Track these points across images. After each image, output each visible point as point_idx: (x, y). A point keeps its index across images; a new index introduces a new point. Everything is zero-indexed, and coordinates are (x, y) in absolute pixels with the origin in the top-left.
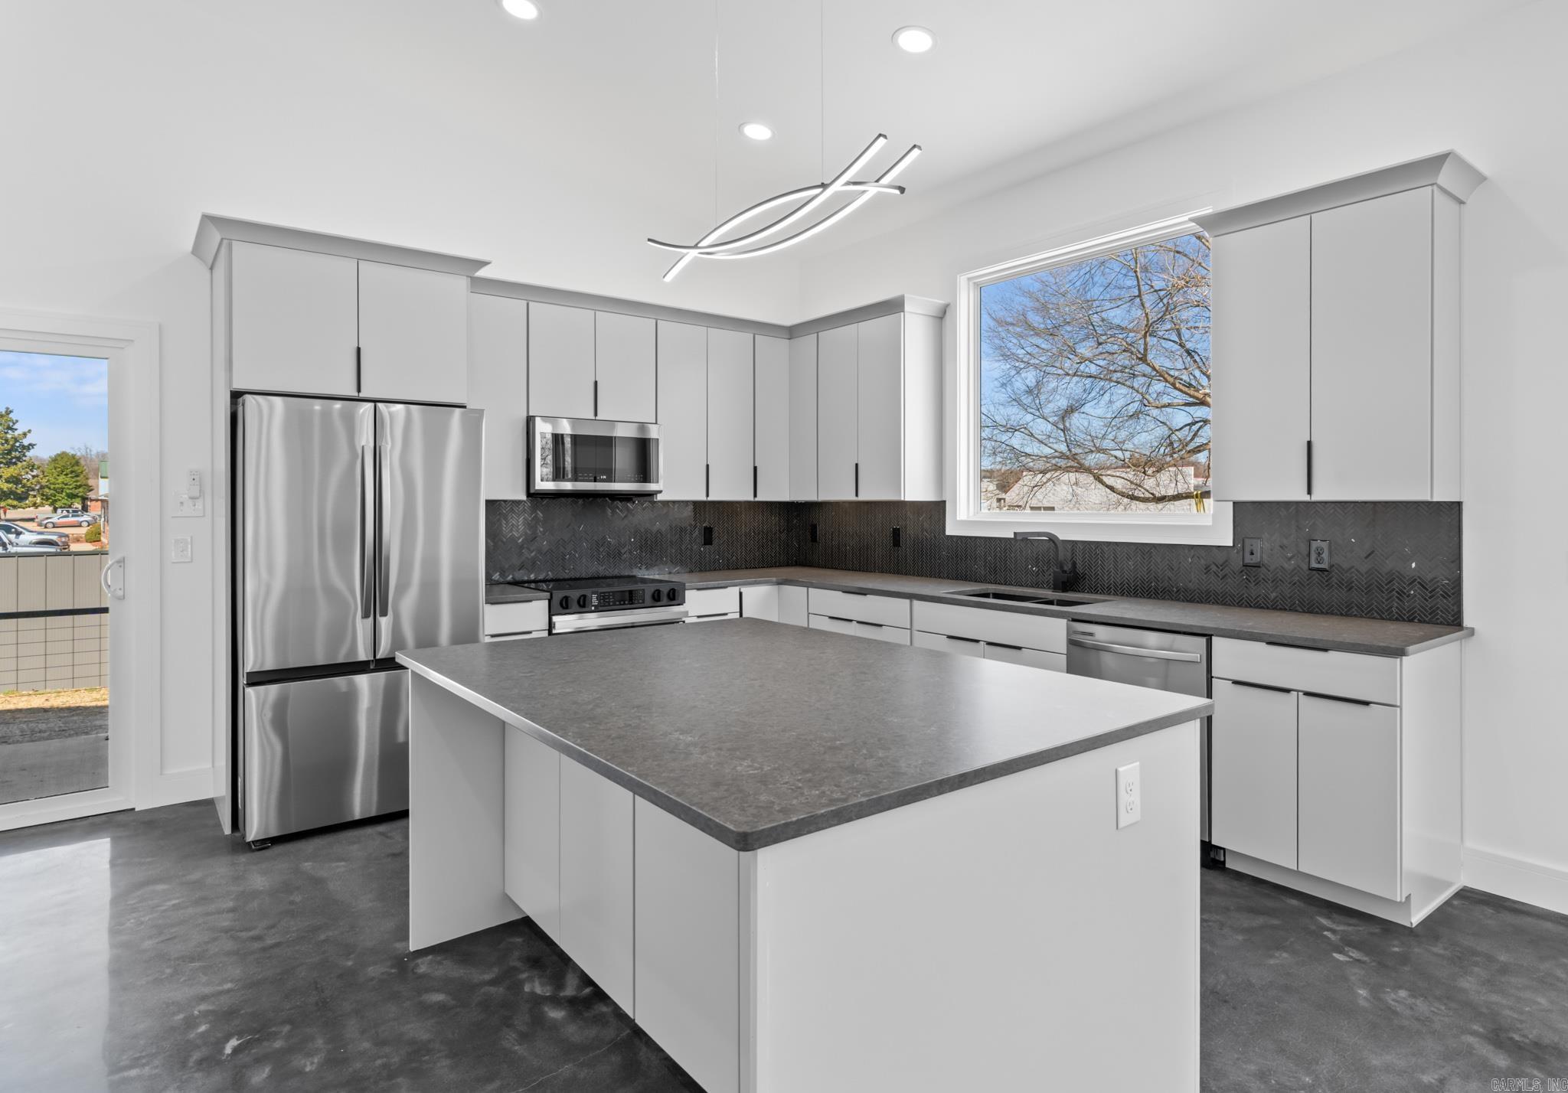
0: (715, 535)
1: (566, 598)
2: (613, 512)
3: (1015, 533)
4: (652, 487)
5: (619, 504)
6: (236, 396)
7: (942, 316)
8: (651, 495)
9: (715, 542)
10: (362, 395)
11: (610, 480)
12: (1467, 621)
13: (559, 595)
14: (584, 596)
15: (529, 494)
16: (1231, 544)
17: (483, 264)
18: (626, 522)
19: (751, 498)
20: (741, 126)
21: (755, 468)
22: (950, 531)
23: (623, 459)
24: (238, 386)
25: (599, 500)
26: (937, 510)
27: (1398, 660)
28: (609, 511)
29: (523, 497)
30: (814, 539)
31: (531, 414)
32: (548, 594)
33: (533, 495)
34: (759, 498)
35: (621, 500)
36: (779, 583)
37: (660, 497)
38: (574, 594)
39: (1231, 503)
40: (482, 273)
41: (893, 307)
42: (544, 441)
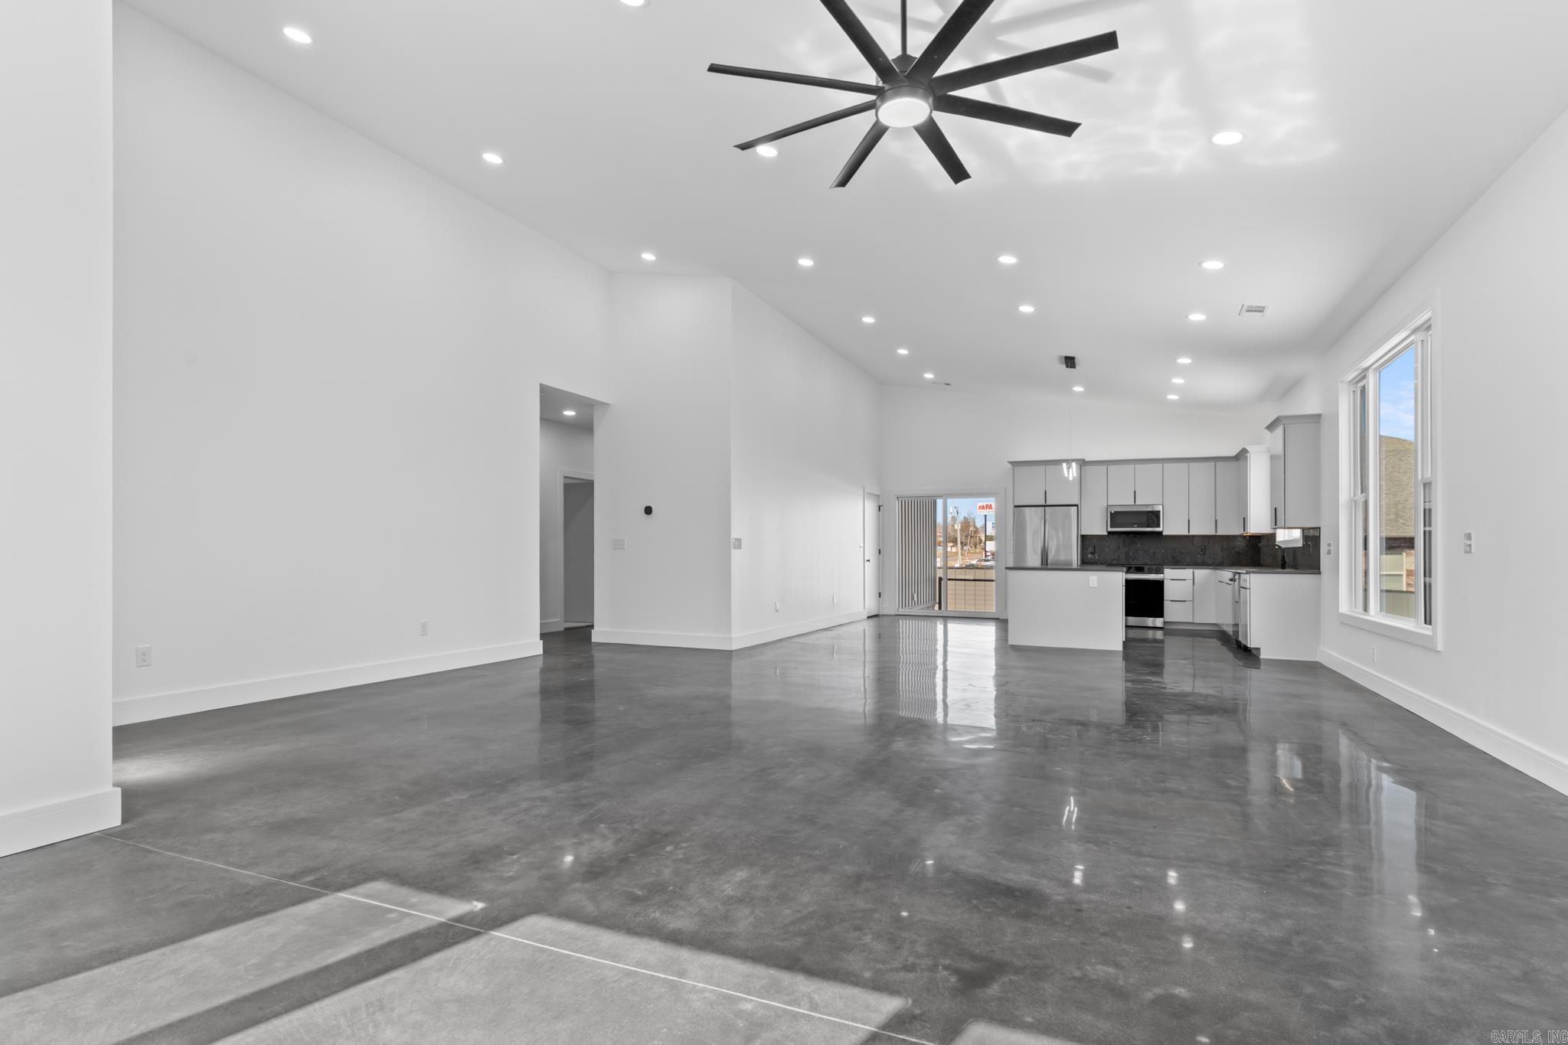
4: (1157, 529)
5: (1146, 536)
6: (1015, 507)
10: (1047, 504)
11: (1138, 527)
24: (1016, 504)
29: (1106, 534)
31: (1109, 504)
33: (1109, 533)
35: (1143, 534)
37: (1162, 534)
42: (1111, 513)
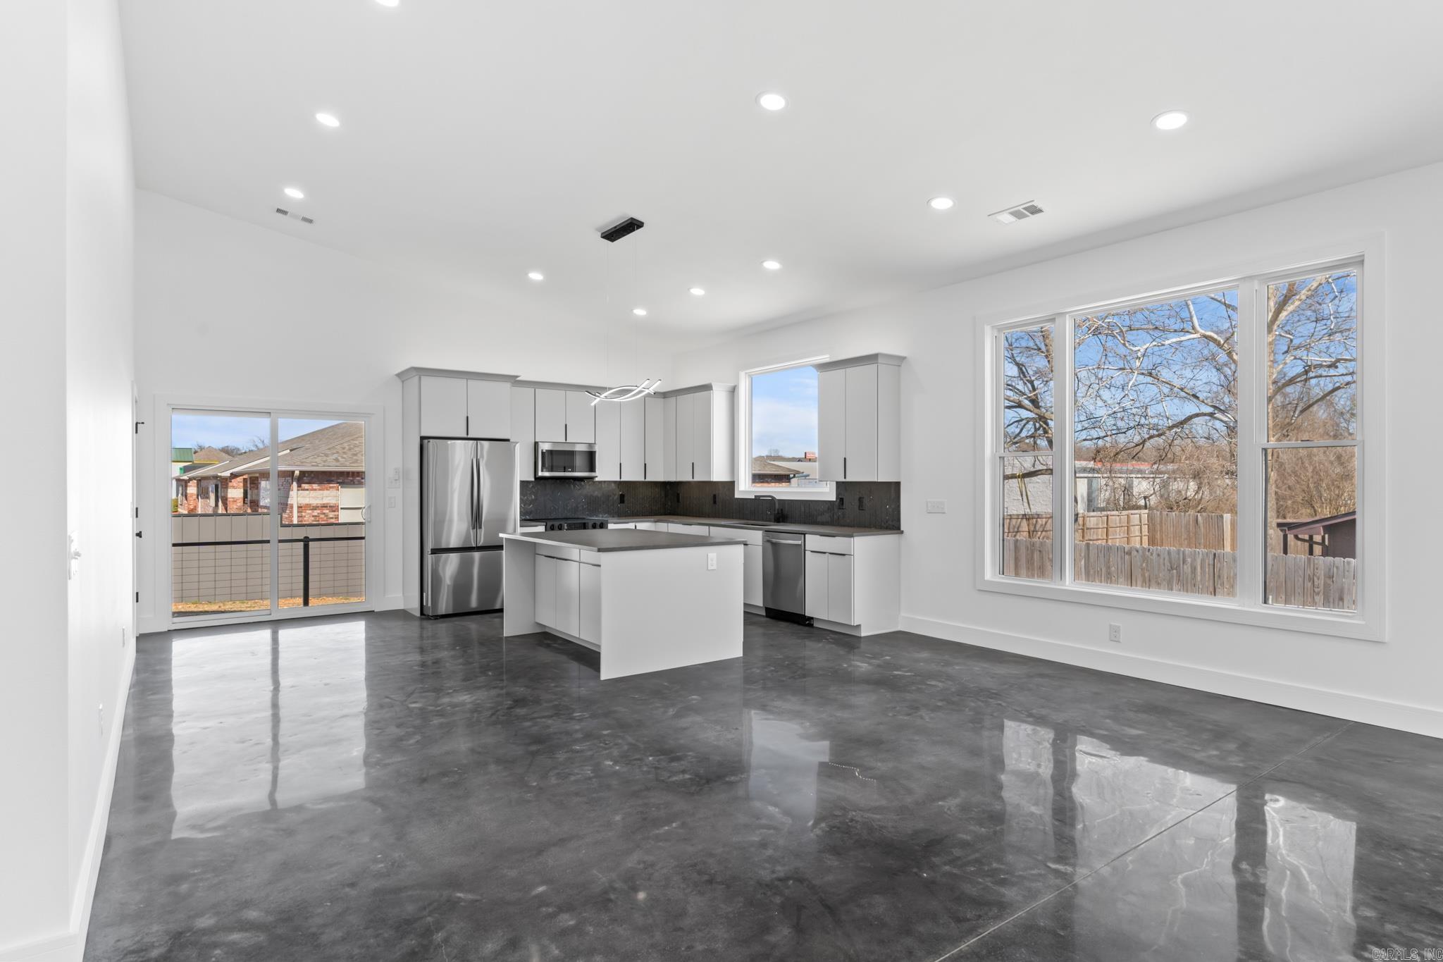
0: (626, 498)
1: (553, 525)
2: (574, 486)
3: (755, 496)
4: (593, 474)
5: (577, 483)
6: (422, 438)
7: (733, 391)
8: (592, 478)
9: (626, 502)
10: (469, 436)
11: (572, 471)
12: (902, 529)
13: (550, 524)
14: (561, 525)
15: (536, 478)
16: (835, 500)
17: (517, 377)
18: (580, 491)
19: (643, 480)
20: (632, 310)
21: (645, 465)
22: (737, 496)
23: (579, 461)
24: (424, 434)
25: (567, 481)
26: (731, 485)
27: (852, 539)
28: (572, 486)
29: (533, 479)
30: (678, 501)
31: (537, 441)
32: (545, 524)
33: (538, 479)
34: (648, 480)
35: (578, 480)
36: (656, 522)
37: (597, 479)
38: (557, 524)
39: (835, 483)
40: (518, 379)
41: (707, 387)
42: (543, 453)
